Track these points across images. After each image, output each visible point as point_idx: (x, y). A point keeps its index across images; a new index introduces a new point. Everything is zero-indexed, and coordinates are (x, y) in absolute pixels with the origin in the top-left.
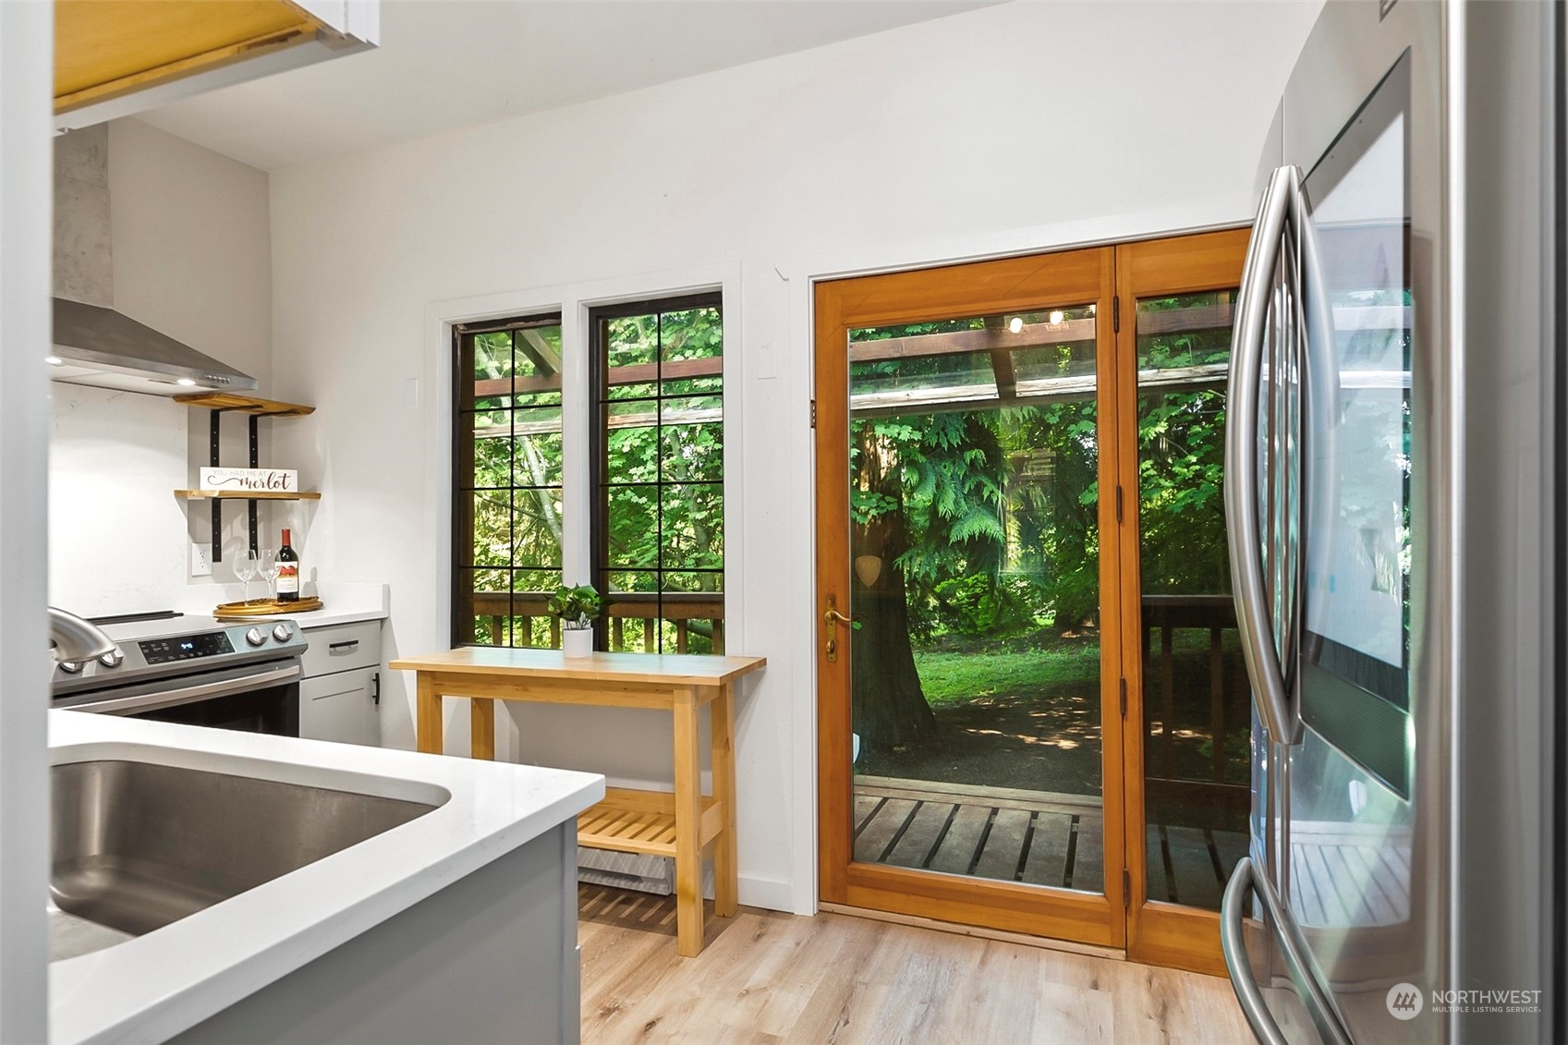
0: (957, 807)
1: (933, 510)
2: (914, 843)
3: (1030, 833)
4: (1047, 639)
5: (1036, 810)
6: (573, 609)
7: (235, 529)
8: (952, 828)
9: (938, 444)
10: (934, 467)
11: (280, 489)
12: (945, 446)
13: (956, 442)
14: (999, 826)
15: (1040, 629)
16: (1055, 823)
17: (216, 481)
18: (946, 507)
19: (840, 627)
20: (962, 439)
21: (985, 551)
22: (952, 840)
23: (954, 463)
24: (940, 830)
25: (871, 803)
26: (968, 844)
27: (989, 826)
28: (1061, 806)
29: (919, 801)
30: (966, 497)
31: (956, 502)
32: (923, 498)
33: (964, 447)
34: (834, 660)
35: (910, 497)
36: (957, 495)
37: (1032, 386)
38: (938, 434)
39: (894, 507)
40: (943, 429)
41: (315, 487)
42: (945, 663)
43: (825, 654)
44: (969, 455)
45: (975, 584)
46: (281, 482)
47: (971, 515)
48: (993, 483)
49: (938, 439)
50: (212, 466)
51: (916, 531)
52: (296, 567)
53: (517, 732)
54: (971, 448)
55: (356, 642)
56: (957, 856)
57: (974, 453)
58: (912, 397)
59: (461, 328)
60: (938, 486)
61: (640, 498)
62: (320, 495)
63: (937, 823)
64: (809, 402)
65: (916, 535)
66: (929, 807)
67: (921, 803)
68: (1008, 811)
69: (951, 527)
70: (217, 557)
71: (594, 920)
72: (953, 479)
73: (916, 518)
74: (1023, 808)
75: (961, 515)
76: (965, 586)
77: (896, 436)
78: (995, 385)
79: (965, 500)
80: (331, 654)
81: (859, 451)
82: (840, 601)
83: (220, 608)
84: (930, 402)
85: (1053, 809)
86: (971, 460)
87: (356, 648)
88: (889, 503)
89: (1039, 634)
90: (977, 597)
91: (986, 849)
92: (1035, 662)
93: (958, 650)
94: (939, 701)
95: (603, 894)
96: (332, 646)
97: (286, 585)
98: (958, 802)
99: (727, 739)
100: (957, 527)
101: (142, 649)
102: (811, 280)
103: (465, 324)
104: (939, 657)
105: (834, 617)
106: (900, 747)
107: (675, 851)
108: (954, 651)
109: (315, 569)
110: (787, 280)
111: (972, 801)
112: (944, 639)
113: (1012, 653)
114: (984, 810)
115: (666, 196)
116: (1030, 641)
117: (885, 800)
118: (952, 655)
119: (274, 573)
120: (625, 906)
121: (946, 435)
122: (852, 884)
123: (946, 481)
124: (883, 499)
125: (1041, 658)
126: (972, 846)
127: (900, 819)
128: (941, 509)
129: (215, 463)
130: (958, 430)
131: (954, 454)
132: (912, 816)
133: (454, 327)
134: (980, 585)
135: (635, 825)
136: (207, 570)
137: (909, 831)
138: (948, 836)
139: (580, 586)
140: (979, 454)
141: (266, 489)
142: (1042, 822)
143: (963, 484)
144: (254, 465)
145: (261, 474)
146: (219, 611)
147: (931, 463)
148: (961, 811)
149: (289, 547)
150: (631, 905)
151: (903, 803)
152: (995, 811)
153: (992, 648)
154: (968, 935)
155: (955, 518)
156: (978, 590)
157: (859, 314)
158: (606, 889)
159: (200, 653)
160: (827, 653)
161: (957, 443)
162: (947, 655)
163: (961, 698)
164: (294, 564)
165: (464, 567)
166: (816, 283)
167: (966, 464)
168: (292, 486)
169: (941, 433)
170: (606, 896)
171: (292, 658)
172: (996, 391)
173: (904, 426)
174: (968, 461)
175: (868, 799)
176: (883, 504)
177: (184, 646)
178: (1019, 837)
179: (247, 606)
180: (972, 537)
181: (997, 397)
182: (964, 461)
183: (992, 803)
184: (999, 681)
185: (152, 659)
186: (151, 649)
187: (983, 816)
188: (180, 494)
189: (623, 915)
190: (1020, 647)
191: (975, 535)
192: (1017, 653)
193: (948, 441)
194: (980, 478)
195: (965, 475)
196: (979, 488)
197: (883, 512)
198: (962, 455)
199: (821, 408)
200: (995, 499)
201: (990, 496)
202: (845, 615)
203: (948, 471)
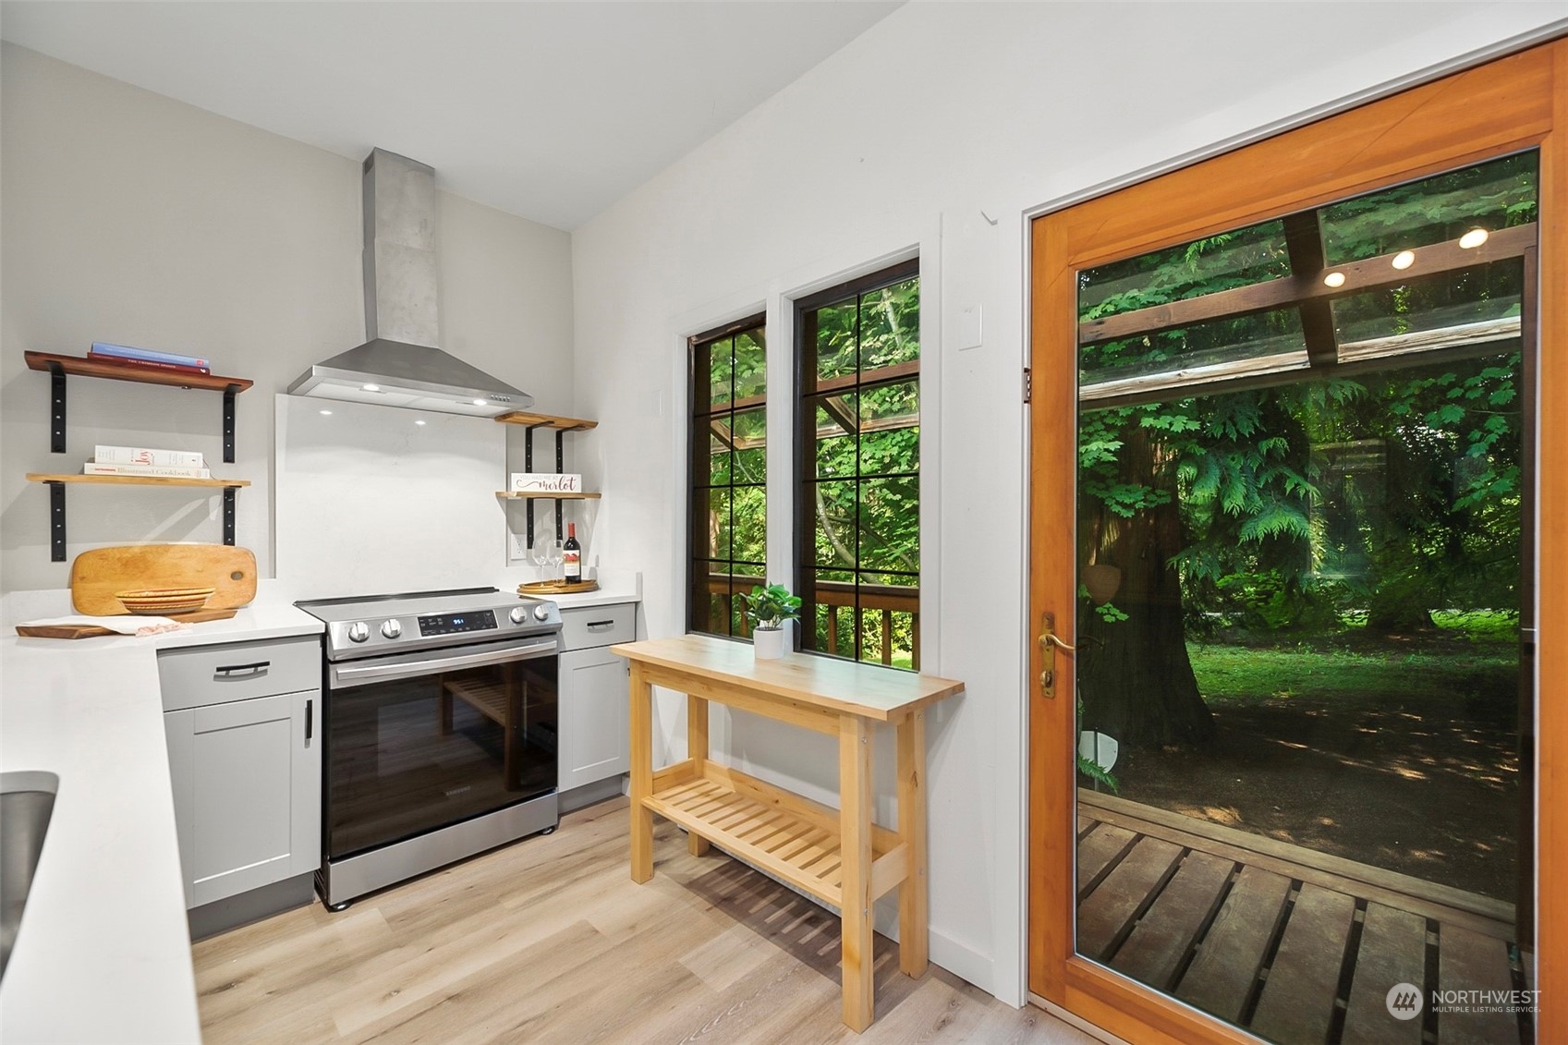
0: (1238, 867)
1: (1216, 505)
2: (1173, 913)
3: (1356, 930)
4: (1357, 640)
5: (1363, 896)
6: (764, 608)
7: (545, 522)
8: (1230, 901)
9: (1225, 435)
10: (1218, 460)
11: (568, 490)
12: (1234, 437)
13: (1247, 431)
14: (1303, 913)
15: (1347, 629)
16: (1395, 924)
17: (525, 483)
18: (1234, 502)
19: (1059, 655)
20: (1256, 428)
21: (1286, 550)
22: (1229, 921)
23: (1245, 455)
24: (1213, 899)
25: (1120, 837)
26: (1254, 933)
27: (1288, 907)
28: (1404, 898)
29: (1185, 848)
30: (1261, 492)
31: (1246, 497)
32: (1203, 494)
33: (1259, 436)
34: (1051, 696)
35: (1189, 493)
36: (1248, 490)
37: (1364, 347)
38: (1224, 424)
39: (1167, 500)
40: (1231, 418)
41: (598, 489)
42: (1228, 657)
43: (1040, 688)
44: (1265, 446)
45: (1267, 580)
46: (569, 484)
47: (1268, 511)
48: (1298, 474)
49: (1224, 429)
50: (527, 472)
51: (1196, 527)
52: (578, 555)
53: (730, 719)
54: (1267, 436)
55: (612, 622)
56: (1237, 950)
57: (1272, 442)
58: (1186, 377)
59: (694, 339)
60: (1223, 480)
61: (894, 495)
62: (600, 495)
63: (1209, 887)
64: (1020, 371)
65: (1197, 531)
66: (1198, 860)
67: (1187, 851)
68: (1317, 889)
69: (1241, 526)
70: (530, 545)
71: (773, 938)
72: (1243, 472)
73: (1197, 515)
74: (1341, 888)
75: (1254, 511)
76: (1254, 582)
77: (1168, 427)
78: (1306, 352)
79: (1260, 495)
80: (589, 630)
81: (1122, 444)
82: (1059, 622)
83: (521, 586)
84: (1209, 380)
85: (1391, 900)
86: (1268, 451)
87: (613, 627)
88: (1160, 496)
89: (1346, 634)
90: (1270, 594)
91: (1282, 948)
92: (1342, 665)
93: (1245, 645)
94: (1221, 696)
95: (793, 904)
96: (589, 625)
97: (571, 570)
98: (1242, 859)
99: (915, 772)
100: (1250, 524)
101: (420, 623)
102: (1026, 216)
103: (697, 336)
104: (1222, 650)
105: (1051, 642)
106: (1171, 745)
107: (840, 901)
108: (1239, 645)
109: (598, 556)
110: (994, 223)
111: (1261, 861)
112: (1228, 631)
113: (1311, 653)
114: (1279, 879)
115: (862, 160)
116: (1335, 642)
117: (1140, 837)
118: (1238, 648)
119: (559, 559)
120: (807, 927)
121: (1235, 425)
122: (1072, 985)
123: (1233, 474)
124: (1153, 492)
125: (1349, 661)
126: (1262, 936)
127: (1157, 870)
128: (1227, 505)
129: (529, 470)
130: (1250, 419)
131: (1245, 445)
132: (1174, 868)
133: (689, 339)
134: (1273, 582)
135: (815, 849)
136: (522, 555)
137: (1167, 892)
138: (1223, 911)
139: (773, 584)
140: (1281, 443)
141: (558, 491)
142: (1376, 918)
143: (1257, 477)
144: (559, 471)
145: (554, 478)
146: (522, 590)
147: (1215, 455)
148: (1244, 875)
149: (574, 538)
150: (816, 928)
151: (1162, 846)
152: (1296, 885)
153: (1287, 646)
155: (1245, 516)
156: (1268, 587)
157: (1092, 248)
158: (798, 899)
159: (468, 628)
160: (1043, 687)
161: (1250, 433)
162: (1232, 649)
163: (1248, 696)
164: (577, 552)
165: (698, 560)
166: (1034, 220)
167: (1262, 455)
168: (577, 489)
169: (1228, 423)
170: (795, 907)
171: (554, 633)
172: (1305, 358)
173: (1178, 417)
174: (1264, 451)
175: (1118, 832)
176: (1152, 497)
177: (456, 622)
178: (1336, 937)
179: (542, 586)
180: (1269, 536)
181: (1308, 366)
182: (1259, 452)
183: (1291, 870)
184: (1295, 682)
185: (426, 632)
186: (428, 624)
187: (1277, 889)
188: (498, 495)
189: (803, 941)
190: (1322, 647)
191: (1272, 533)
192: (1317, 653)
193: (1238, 431)
194: (1281, 470)
195: (1260, 467)
196: (1279, 482)
197: (1153, 506)
198: (1256, 445)
199: (1039, 377)
200: (1302, 492)
201: (1295, 488)
202: (1066, 641)
203: (1236, 464)
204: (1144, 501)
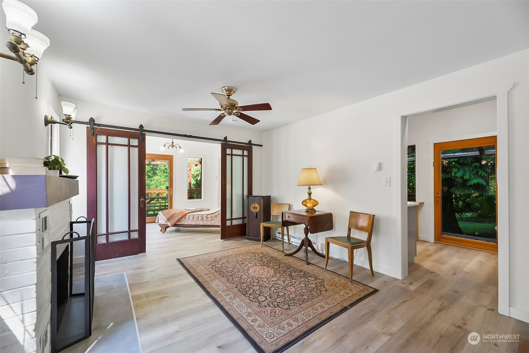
1: (462, 177)
10: (462, 168)
12: (466, 163)
18: (467, 177)
19: (439, 198)
20: (472, 161)
23: (469, 166)
32: (459, 175)
35: (455, 174)
36: (470, 174)
43: (436, 202)
44: (474, 165)
47: (474, 179)
54: (475, 162)
57: (476, 164)
58: (455, 155)
60: (464, 172)
64: (433, 163)
65: (457, 184)
69: (468, 182)
72: (469, 170)
73: (458, 180)
75: (471, 178)
79: (473, 175)
82: (439, 193)
88: (448, 176)
100: (470, 181)
105: (438, 196)
121: (466, 160)
122: (442, 238)
123: (466, 171)
124: (447, 174)
128: (465, 177)
130: (470, 159)
140: (478, 164)
143: (472, 171)
154: (466, 248)
161: (470, 162)
166: (434, 144)
169: (465, 160)
172: (479, 153)
174: (474, 166)
176: (446, 176)
181: (479, 154)
182: (473, 166)
191: (475, 183)
193: (467, 161)
194: (478, 170)
195: (473, 169)
196: (478, 172)
197: (447, 177)
198: (472, 164)
199: (435, 163)
200: (483, 175)
201: (481, 174)
202: (440, 196)
203: (467, 168)
204: (445, 176)
